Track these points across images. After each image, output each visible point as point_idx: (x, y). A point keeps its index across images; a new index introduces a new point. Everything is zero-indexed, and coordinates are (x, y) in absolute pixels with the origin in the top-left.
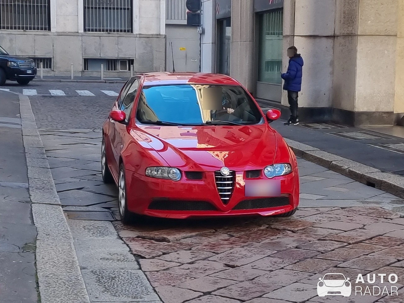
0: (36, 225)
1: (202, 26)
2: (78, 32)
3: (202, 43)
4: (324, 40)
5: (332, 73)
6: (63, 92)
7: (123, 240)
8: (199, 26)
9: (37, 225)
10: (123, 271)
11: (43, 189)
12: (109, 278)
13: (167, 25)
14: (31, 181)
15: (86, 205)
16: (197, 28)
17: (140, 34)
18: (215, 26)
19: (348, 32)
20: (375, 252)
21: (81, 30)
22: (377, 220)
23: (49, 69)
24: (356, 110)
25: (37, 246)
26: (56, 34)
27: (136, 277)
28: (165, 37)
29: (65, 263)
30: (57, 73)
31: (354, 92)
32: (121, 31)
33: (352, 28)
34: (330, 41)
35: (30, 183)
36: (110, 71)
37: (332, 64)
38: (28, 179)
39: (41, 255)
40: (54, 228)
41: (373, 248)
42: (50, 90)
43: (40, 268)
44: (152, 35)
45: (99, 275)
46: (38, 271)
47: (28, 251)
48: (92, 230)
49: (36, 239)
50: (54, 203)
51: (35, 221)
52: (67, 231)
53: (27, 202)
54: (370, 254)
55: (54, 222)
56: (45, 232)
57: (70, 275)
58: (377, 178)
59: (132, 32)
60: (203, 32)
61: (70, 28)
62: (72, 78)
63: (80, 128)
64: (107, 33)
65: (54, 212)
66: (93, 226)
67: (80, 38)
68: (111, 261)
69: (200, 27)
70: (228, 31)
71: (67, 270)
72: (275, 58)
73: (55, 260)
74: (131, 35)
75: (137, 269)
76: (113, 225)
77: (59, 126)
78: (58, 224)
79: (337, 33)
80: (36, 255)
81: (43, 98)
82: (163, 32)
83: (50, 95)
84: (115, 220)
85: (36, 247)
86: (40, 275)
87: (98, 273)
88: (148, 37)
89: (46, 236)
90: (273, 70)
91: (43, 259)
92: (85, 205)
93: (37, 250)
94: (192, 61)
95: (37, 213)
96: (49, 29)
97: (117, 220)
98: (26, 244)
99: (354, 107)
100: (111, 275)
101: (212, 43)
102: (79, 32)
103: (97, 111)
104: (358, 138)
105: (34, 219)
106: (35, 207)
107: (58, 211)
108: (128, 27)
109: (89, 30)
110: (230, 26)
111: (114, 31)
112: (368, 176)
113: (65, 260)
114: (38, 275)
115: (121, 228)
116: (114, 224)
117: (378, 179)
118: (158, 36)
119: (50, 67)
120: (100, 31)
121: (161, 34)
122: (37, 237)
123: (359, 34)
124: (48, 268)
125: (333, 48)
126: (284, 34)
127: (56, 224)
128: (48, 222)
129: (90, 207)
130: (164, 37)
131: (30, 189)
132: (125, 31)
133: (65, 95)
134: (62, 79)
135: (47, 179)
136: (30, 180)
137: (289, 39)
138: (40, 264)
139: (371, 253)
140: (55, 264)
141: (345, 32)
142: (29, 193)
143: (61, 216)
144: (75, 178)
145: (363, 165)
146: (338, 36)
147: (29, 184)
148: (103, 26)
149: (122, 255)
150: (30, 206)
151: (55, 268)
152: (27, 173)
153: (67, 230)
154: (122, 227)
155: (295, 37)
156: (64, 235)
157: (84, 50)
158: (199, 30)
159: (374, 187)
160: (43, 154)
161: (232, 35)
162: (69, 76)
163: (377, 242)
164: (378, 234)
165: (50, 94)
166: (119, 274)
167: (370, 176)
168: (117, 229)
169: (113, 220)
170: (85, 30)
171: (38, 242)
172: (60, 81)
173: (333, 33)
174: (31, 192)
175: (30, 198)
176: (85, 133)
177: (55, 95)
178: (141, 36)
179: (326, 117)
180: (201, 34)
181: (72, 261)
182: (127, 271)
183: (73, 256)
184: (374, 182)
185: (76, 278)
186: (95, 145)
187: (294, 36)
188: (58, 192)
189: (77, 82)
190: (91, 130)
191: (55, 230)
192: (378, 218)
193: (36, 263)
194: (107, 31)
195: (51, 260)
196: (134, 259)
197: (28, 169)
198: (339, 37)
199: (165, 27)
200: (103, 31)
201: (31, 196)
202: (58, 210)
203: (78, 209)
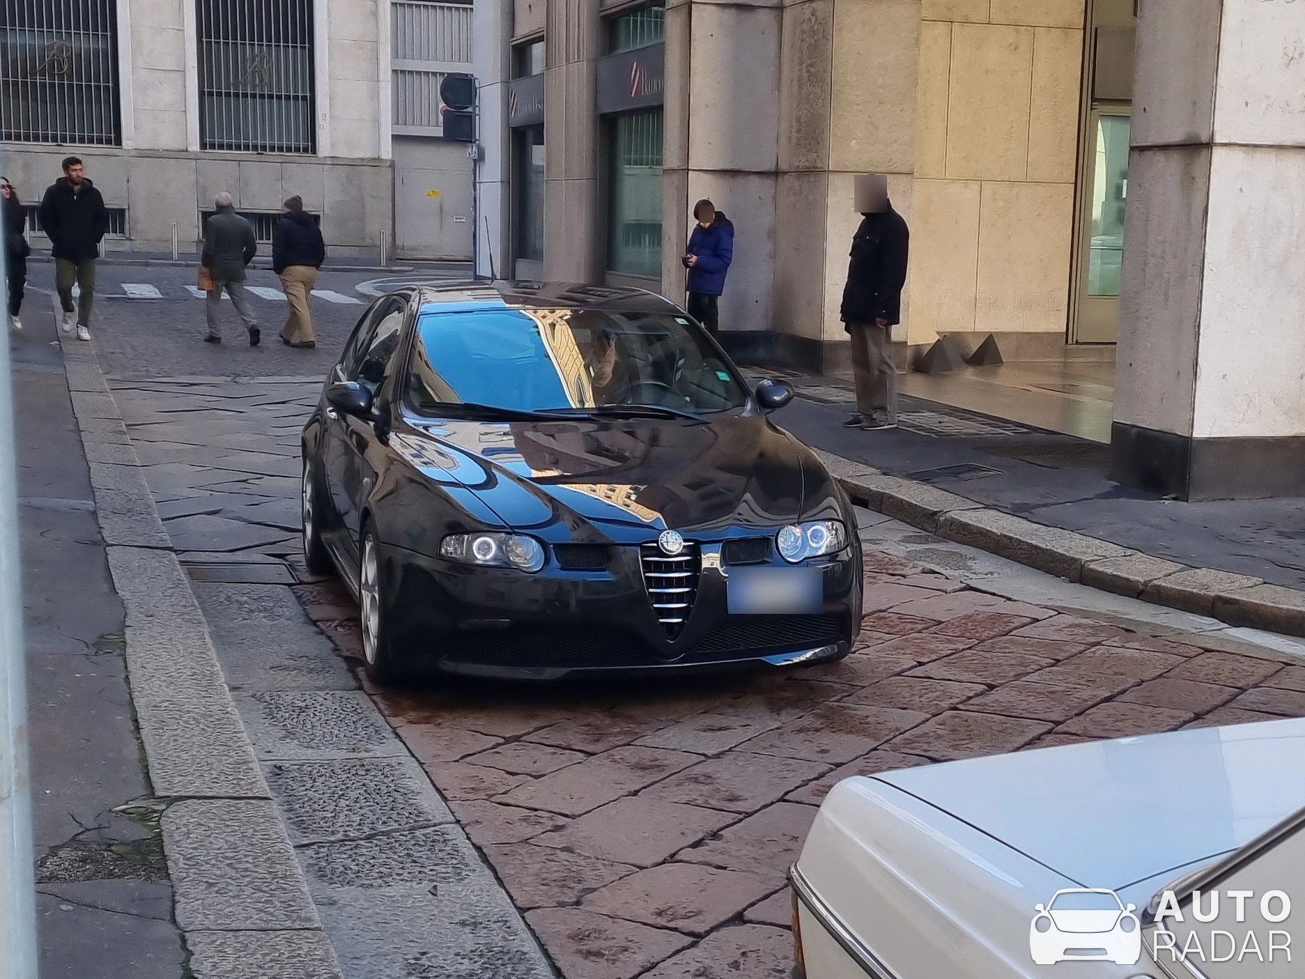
0: (121, 593)
1: (477, 142)
2: (187, 151)
3: (477, 180)
4: (755, 180)
5: (773, 255)
6: (157, 290)
7: (318, 627)
8: (471, 142)
9: (123, 593)
10: (322, 694)
11: (130, 514)
12: (294, 708)
13: (396, 138)
14: (101, 497)
15: (229, 549)
16: (466, 147)
17: (334, 157)
18: (508, 142)
19: (807, 164)
20: (869, 647)
21: (195, 147)
22: (874, 578)
23: (118, 236)
24: (826, 337)
25: (128, 641)
26: (133, 153)
27: (353, 707)
28: (392, 165)
29: (193, 677)
30: (139, 245)
31: (822, 298)
32: (289, 149)
33: (816, 155)
34: (768, 183)
35: (97, 501)
36: (265, 241)
37: (772, 233)
38: (93, 492)
39: (140, 660)
40: (163, 601)
41: (866, 638)
42: (123, 285)
43: (139, 689)
44: (363, 159)
45: (271, 704)
46: (135, 694)
47: (107, 653)
48: (246, 606)
49: (123, 626)
50: (158, 546)
51: (117, 586)
52: (192, 608)
53: (94, 543)
54: (860, 652)
55: (162, 587)
56: (142, 610)
57: (208, 703)
58: (873, 487)
59: (314, 151)
60: (481, 157)
61: (167, 139)
62: (175, 256)
63: (201, 373)
64: (255, 152)
65: (158, 564)
66: (248, 595)
67: (193, 162)
68: (294, 672)
69: (474, 145)
70: (538, 155)
71: (201, 693)
72: (646, 217)
73: (172, 670)
74: (313, 160)
75: (353, 687)
76: (294, 593)
77: (153, 370)
78: (170, 591)
79: (784, 166)
80: (127, 660)
81: (109, 304)
82: (387, 152)
83: (124, 296)
84: (298, 582)
85: (124, 642)
86: (140, 702)
87: (268, 699)
88: (352, 164)
89: (146, 618)
90: (640, 244)
91: (144, 669)
92: (226, 549)
93: (129, 651)
94: (455, 220)
95: (121, 568)
96: (119, 142)
97: (301, 583)
98: (102, 637)
99: (821, 330)
100: (297, 702)
101: (502, 182)
102: (189, 149)
103: (240, 336)
104: (831, 399)
105: (115, 581)
106: (114, 555)
107: (168, 563)
108: (304, 141)
109: (213, 146)
110: (543, 144)
111: (272, 149)
112: (854, 482)
113: (193, 670)
114: (136, 704)
115: (312, 599)
116: (295, 591)
117: (875, 489)
118: (376, 162)
119: (122, 231)
120: (238, 147)
121: (384, 156)
122: (125, 621)
123: (830, 169)
124: (156, 689)
125: (774, 198)
126: (665, 167)
127: (166, 591)
128: (148, 588)
129: (238, 553)
130: (388, 165)
131: (100, 513)
132: (298, 150)
133: (161, 296)
134: (152, 259)
135: (136, 491)
136: (97, 494)
137: (675, 178)
138: (138, 680)
139: (862, 648)
140: (173, 680)
141: (802, 163)
142: (97, 523)
143: (176, 573)
144: (200, 488)
145: (843, 459)
146: (785, 173)
147: (95, 503)
148: (247, 138)
149: (319, 660)
150: (103, 552)
151: (173, 688)
152: (90, 478)
153: (193, 605)
154: (314, 597)
155: (690, 172)
156: (186, 617)
157: (202, 190)
158: (472, 151)
159: (867, 508)
160: (122, 433)
161: (548, 164)
162: (167, 251)
163: (874, 624)
164: (875, 609)
165: (125, 293)
166: (315, 700)
167: (857, 483)
168: (304, 602)
169: (293, 582)
170: (203, 146)
171: (128, 632)
172: (147, 265)
173: (774, 164)
174: (101, 521)
175: (100, 533)
176: (213, 385)
177: (137, 296)
178: (335, 161)
179: (761, 353)
180: (475, 161)
181: (209, 672)
182: (332, 693)
183: (211, 661)
184: (866, 498)
185: (221, 708)
186: (239, 414)
187: (688, 170)
188: (163, 520)
189: (187, 266)
190: (229, 379)
191: (165, 605)
192: (875, 574)
193: (129, 679)
194: (255, 148)
195: (161, 671)
196: (345, 666)
197: (90, 468)
198: (787, 176)
199: (390, 143)
200: (247, 148)
201: (102, 530)
202: (168, 561)
203: (212, 557)
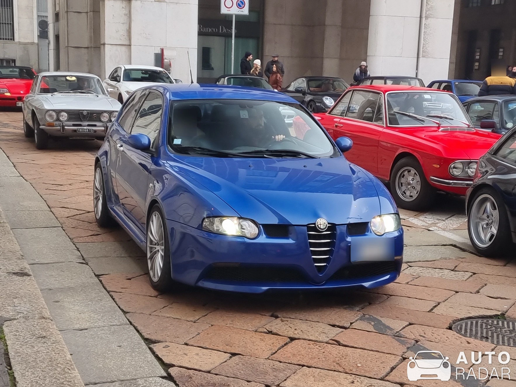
1: (48, 39)
3: (49, 49)
17: (20, 42)
28: (38, 44)
44: (28, 43)
59: (13, 40)
74: (13, 43)
82: (36, 40)
88: (25, 44)
101: (53, 49)
108: (11, 37)
118: (33, 43)
130: (36, 44)
132: (8, 39)
180: (48, 44)
